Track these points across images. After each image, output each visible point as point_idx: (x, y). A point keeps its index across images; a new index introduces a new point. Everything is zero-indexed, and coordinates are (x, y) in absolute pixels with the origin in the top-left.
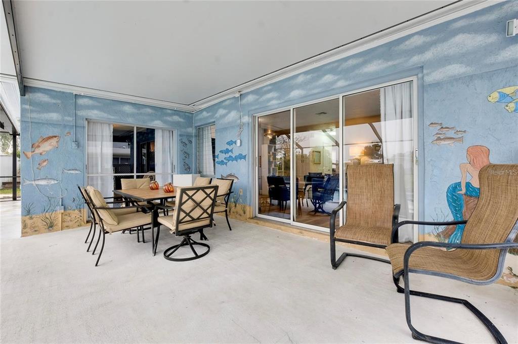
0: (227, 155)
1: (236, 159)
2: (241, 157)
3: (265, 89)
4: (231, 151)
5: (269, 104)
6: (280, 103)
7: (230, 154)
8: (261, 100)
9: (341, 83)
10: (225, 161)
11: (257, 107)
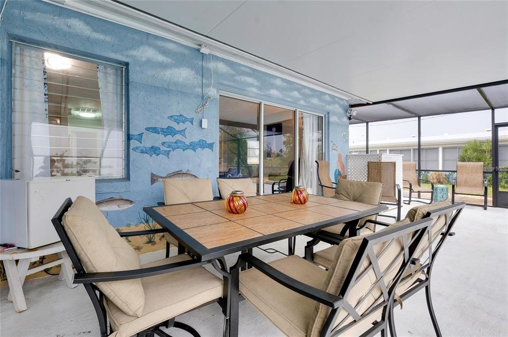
0: (169, 139)
1: (193, 146)
2: (203, 144)
3: (243, 68)
4: (182, 132)
5: (248, 89)
6: (259, 94)
7: (178, 137)
8: (238, 78)
9: (302, 102)
10: (163, 148)
11: (230, 83)
